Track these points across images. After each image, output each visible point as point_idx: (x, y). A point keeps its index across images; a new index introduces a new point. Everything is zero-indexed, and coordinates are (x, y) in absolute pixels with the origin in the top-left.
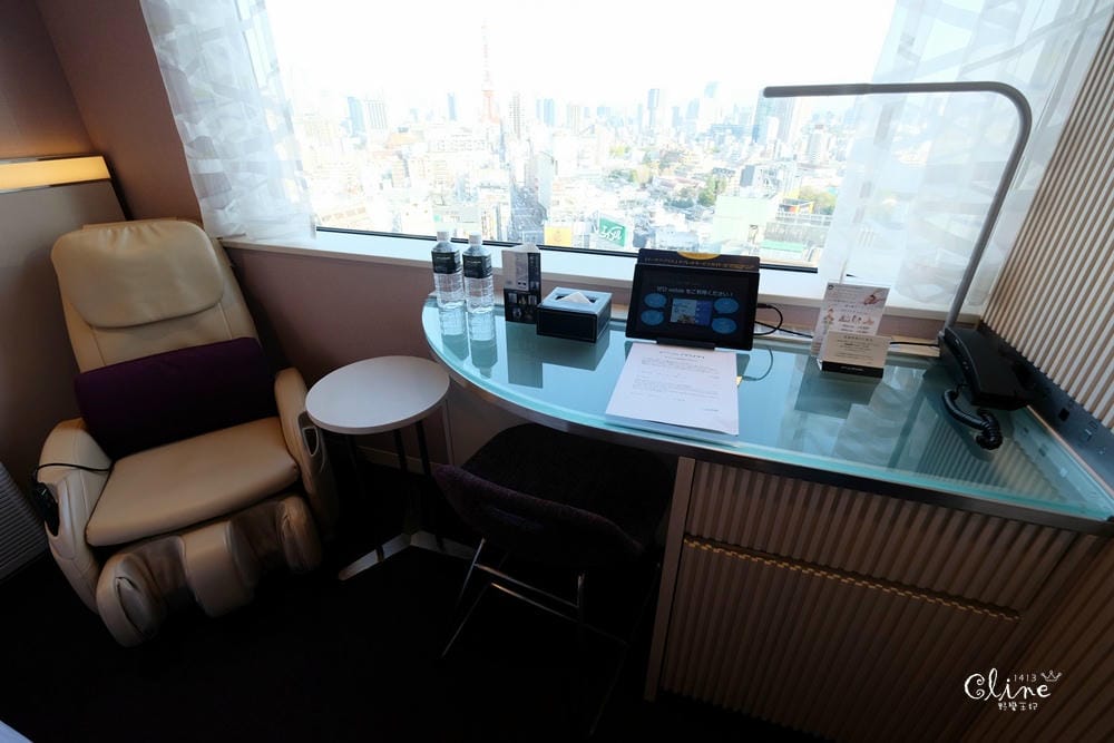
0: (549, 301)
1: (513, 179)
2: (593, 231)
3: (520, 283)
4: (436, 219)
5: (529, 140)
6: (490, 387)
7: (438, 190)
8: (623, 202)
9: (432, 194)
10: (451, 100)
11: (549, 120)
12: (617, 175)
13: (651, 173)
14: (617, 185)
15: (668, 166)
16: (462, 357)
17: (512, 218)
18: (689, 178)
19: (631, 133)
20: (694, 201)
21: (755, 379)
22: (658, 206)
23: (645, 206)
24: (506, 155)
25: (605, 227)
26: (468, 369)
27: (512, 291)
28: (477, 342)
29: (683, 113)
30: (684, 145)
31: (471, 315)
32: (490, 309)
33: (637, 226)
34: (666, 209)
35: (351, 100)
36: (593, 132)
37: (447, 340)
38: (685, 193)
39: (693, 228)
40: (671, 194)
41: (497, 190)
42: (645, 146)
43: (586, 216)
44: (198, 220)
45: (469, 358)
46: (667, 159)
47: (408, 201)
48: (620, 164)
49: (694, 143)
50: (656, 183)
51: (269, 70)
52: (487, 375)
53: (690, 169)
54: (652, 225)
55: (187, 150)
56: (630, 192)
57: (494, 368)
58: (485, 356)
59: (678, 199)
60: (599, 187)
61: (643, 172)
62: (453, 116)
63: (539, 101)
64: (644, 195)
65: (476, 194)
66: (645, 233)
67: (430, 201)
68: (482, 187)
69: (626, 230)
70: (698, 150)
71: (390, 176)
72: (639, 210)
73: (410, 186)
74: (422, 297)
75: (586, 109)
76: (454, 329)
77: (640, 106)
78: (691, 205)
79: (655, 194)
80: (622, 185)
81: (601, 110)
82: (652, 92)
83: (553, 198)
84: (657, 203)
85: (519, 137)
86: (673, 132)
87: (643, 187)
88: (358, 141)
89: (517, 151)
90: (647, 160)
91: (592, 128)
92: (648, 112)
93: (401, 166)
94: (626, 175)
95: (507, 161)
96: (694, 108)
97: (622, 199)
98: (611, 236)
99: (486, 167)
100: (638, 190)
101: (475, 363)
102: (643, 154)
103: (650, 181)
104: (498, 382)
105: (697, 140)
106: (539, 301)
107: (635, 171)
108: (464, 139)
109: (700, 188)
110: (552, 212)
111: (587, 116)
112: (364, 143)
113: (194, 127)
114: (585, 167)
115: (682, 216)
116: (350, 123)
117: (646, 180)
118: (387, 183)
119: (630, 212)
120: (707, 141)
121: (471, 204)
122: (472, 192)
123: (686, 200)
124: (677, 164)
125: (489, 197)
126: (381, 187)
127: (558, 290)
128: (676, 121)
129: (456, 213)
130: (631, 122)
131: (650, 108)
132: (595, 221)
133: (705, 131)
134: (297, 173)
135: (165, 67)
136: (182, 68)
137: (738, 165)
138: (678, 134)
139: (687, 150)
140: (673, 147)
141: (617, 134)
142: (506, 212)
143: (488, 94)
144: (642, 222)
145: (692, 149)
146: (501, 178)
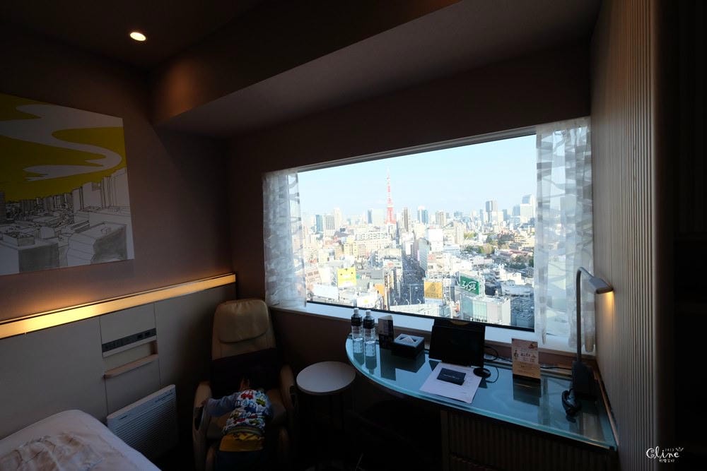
0: (397, 340)
1: (404, 253)
2: (456, 284)
3: (385, 331)
4: (357, 277)
5: (413, 232)
6: (373, 378)
7: (359, 261)
8: (475, 266)
9: (356, 263)
10: (370, 214)
11: (425, 220)
12: (470, 250)
13: (492, 248)
14: (470, 255)
15: (505, 243)
16: (361, 364)
17: (403, 276)
18: (520, 250)
19: (477, 225)
20: (526, 264)
21: (491, 382)
22: (501, 268)
23: (492, 268)
24: (400, 240)
25: (464, 282)
26: (364, 369)
27: (382, 335)
28: (368, 357)
29: (510, 212)
30: (514, 231)
31: (366, 345)
32: (374, 342)
33: (486, 281)
34: (507, 270)
35: (318, 216)
36: (452, 226)
37: (356, 355)
38: (518, 259)
39: (529, 282)
40: (508, 260)
41: (394, 260)
42: (487, 232)
43: (451, 274)
44: (263, 299)
45: (364, 365)
46: (503, 239)
47: (342, 267)
48: (471, 243)
49: (520, 229)
50: (497, 254)
51: (300, 247)
52: (373, 373)
53: (520, 245)
54: (498, 280)
55: (266, 274)
56: (479, 260)
57: (375, 370)
58: (371, 363)
59: (515, 263)
60: (457, 257)
61: (487, 247)
62: (370, 221)
63: (418, 212)
64: (490, 261)
65: (382, 262)
66: (492, 285)
67: (354, 267)
68: (385, 258)
69: (480, 284)
70: (523, 233)
71: (334, 253)
72: (487, 271)
73: (344, 259)
74: (346, 335)
75: (448, 214)
76: (358, 351)
77: (481, 211)
78: (525, 267)
79: (498, 260)
80: (474, 255)
81: (456, 214)
82: (488, 203)
83: (429, 264)
84: (500, 266)
85: (407, 231)
86: (505, 223)
87: (489, 256)
88: (318, 236)
89: (406, 238)
90: (489, 241)
91: (452, 224)
92: (487, 214)
93: (340, 248)
94: (476, 250)
95: (400, 244)
96: (517, 210)
97: (474, 264)
98: (469, 288)
99: (388, 247)
100: (485, 258)
101: (367, 367)
102: (486, 237)
103: (493, 252)
104: (377, 376)
105: (522, 227)
106: (393, 340)
107: (482, 247)
108: (376, 233)
109: (529, 256)
110: (429, 272)
111: (448, 217)
112: (322, 237)
113: (270, 266)
114: (449, 245)
115: (519, 275)
116: (316, 227)
117: (490, 252)
118: (332, 258)
119: (481, 272)
120: (529, 228)
121: (379, 269)
122: (379, 261)
123: (520, 264)
124: (510, 242)
125: (389, 264)
126: (328, 259)
127: (402, 335)
128: (506, 218)
129: (370, 273)
130: (476, 219)
131: (488, 210)
132: (457, 278)
133: (527, 222)
134: (303, 282)
135: (266, 247)
136: (271, 247)
137: (555, 241)
138: (508, 225)
139: (516, 234)
140: (506, 232)
141: (468, 227)
142: (400, 273)
143: (390, 210)
144: (491, 278)
145: (519, 233)
146: (396, 253)
